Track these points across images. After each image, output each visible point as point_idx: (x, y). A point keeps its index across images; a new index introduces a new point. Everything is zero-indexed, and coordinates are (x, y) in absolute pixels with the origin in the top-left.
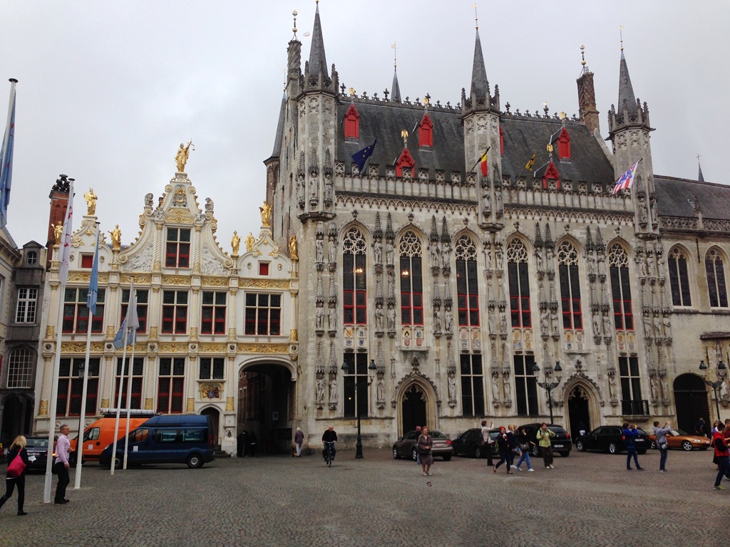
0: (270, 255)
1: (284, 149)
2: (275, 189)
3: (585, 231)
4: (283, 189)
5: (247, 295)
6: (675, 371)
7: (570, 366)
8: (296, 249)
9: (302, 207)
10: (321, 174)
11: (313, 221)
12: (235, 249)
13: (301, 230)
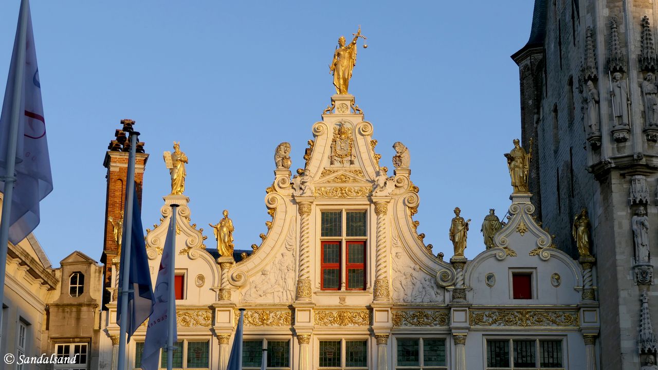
0: (534, 253)
1: (552, 26)
2: (538, 113)
4: (556, 111)
5: (489, 342)
8: (590, 237)
9: (596, 148)
10: (634, 73)
11: (623, 176)
12: (458, 245)
13: (598, 197)
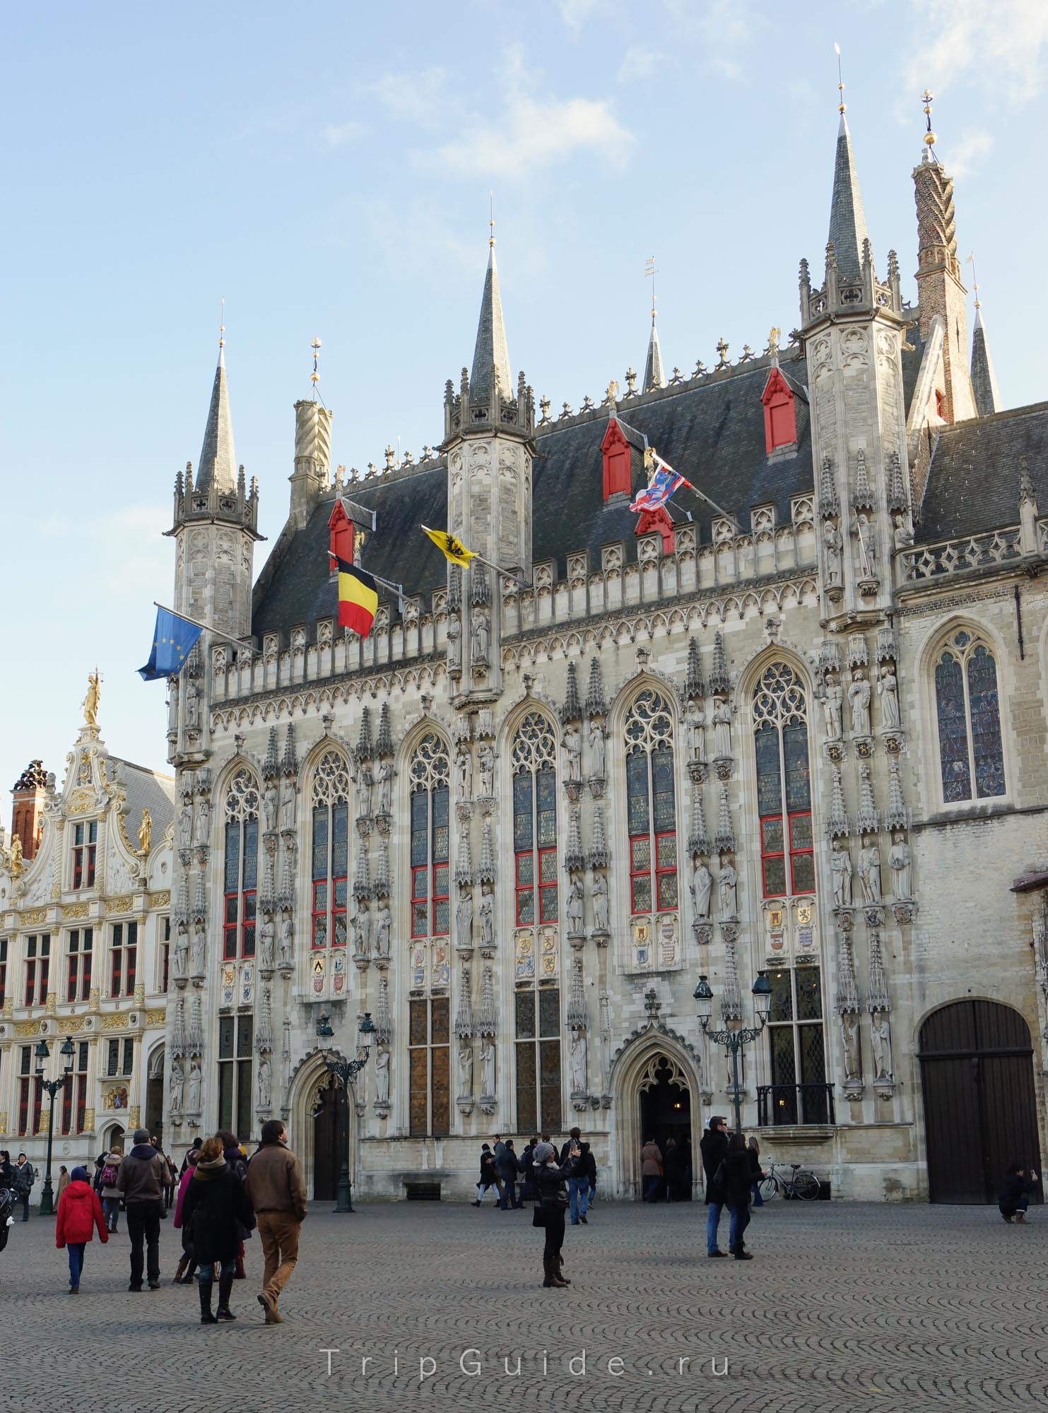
3: (686, 653)
5: (166, 920)
6: (923, 997)
7: (633, 1008)
10: (182, 682)
